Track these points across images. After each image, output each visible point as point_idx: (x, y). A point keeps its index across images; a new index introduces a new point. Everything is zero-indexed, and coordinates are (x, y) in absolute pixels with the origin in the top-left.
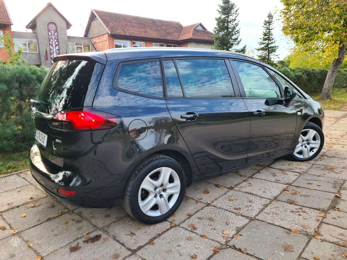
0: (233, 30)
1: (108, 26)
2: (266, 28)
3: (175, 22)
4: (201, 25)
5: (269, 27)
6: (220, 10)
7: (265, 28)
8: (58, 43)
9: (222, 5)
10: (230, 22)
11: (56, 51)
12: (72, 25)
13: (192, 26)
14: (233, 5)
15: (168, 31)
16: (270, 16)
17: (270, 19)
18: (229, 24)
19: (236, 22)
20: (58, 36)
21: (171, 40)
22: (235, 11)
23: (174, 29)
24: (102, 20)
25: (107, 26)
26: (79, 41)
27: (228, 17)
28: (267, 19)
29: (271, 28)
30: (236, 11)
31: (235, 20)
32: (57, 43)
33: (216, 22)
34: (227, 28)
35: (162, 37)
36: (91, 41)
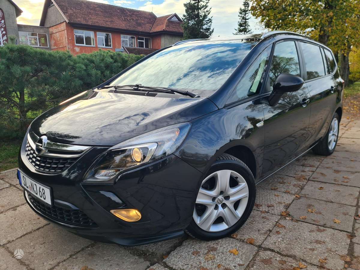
0: (204, 19)
1: (67, 13)
2: (242, 18)
3: (148, 12)
4: (176, 16)
5: (244, 16)
7: (240, 17)
8: (6, 32)
10: (200, 9)
11: (3, 41)
12: (22, 12)
13: (167, 17)
15: (139, 21)
16: (246, 4)
17: (246, 8)
18: (200, 11)
19: (208, 9)
20: (5, 25)
21: (142, 32)
23: (146, 20)
24: (59, 6)
25: (64, 13)
26: (33, 31)
27: (198, 3)
28: (243, 8)
29: (247, 18)
31: (206, 6)
32: (4, 32)
34: (198, 16)
35: (131, 28)
36: (48, 31)
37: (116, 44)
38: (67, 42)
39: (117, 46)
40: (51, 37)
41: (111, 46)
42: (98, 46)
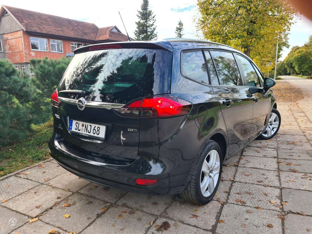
0: (152, 34)
1: (23, 23)
2: (178, 34)
3: (91, 24)
4: (116, 28)
5: (180, 33)
6: (140, 15)
9: (141, 11)
13: (108, 28)
14: (150, 12)
15: (85, 31)
16: (181, 24)
17: (181, 27)
18: (148, 28)
19: (154, 27)
21: (88, 40)
22: (152, 18)
23: (90, 30)
24: (15, 16)
25: (21, 23)
27: (146, 22)
28: (178, 26)
29: (182, 34)
30: (154, 17)
31: (153, 25)
33: (136, 26)
34: (146, 32)
35: (80, 37)
36: (3, 38)
37: (67, 50)
38: (23, 47)
39: (68, 51)
40: (6, 43)
41: (62, 51)
42: (51, 51)
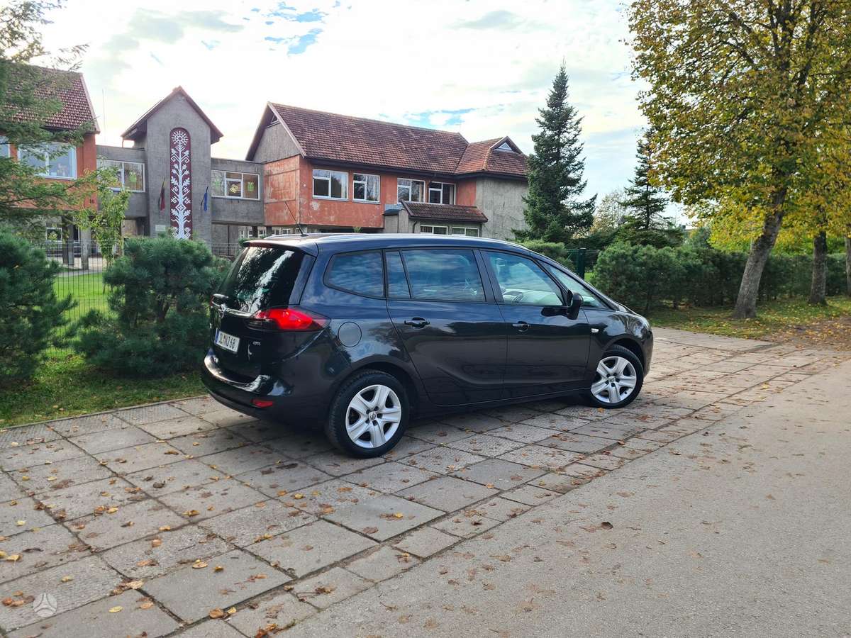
0: (568, 163)
1: (303, 139)
2: (642, 160)
3: (451, 134)
4: (508, 141)
6: (543, 120)
7: (639, 159)
8: (190, 172)
9: (547, 108)
10: (563, 145)
11: (183, 188)
12: (222, 136)
13: (488, 143)
14: (569, 111)
15: (433, 152)
18: (562, 150)
19: (577, 145)
20: (190, 159)
21: (438, 173)
22: (574, 123)
23: (447, 149)
24: (288, 125)
25: (298, 139)
26: (236, 169)
27: (559, 134)
28: (645, 142)
30: (578, 123)
31: (574, 141)
32: (187, 173)
33: (534, 144)
34: (557, 157)
35: (419, 167)
36: (262, 170)
37: (388, 196)
38: (298, 191)
39: (390, 199)
40: (267, 181)
41: (376, 200)
42: (354, 199)
